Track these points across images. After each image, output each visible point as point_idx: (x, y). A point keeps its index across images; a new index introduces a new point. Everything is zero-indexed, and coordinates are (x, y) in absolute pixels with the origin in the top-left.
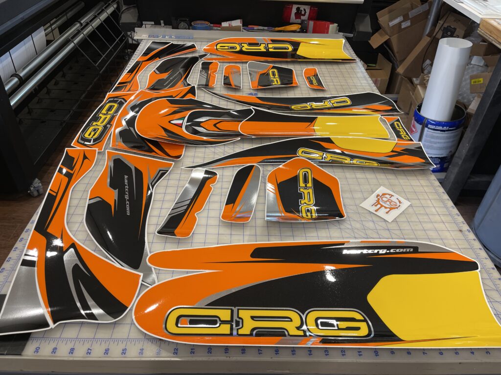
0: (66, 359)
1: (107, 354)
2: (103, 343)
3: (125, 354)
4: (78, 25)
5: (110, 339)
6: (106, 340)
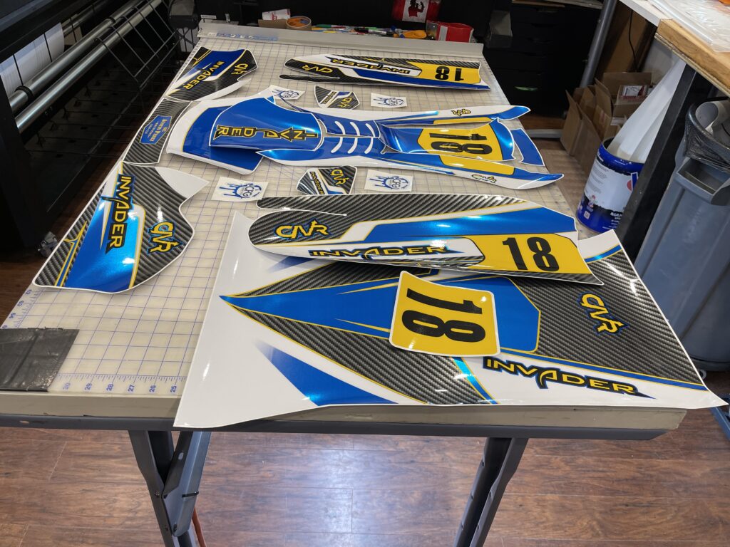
0: (103, 396)
1: (153, 391)
2: (148, 380)
3: (174, 391)
4: (110, 22)
5: (157, 377)
6: (151, 377)
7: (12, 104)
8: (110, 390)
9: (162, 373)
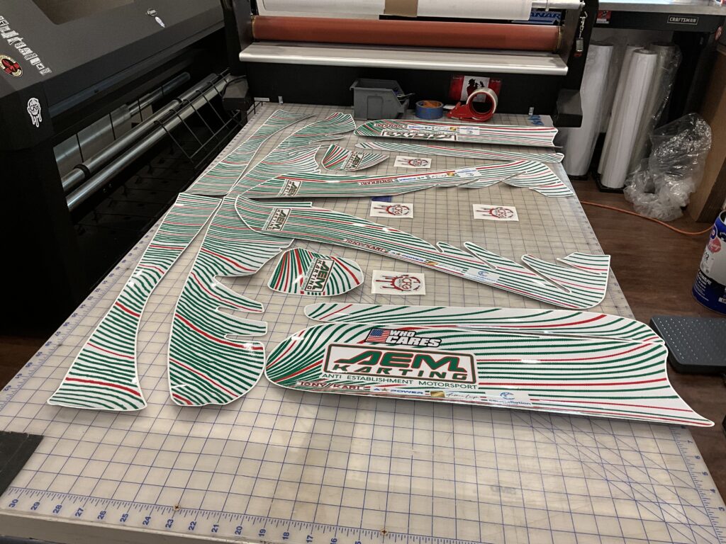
0: (48, 519)
1: (102, 518)
2: (100, 504)
3: (124, 521)
4: (177, 103)
5: (111, 501)
6: (103, 500)
7: (65, 184)
8: (57, 512)
9: (115, 498)
